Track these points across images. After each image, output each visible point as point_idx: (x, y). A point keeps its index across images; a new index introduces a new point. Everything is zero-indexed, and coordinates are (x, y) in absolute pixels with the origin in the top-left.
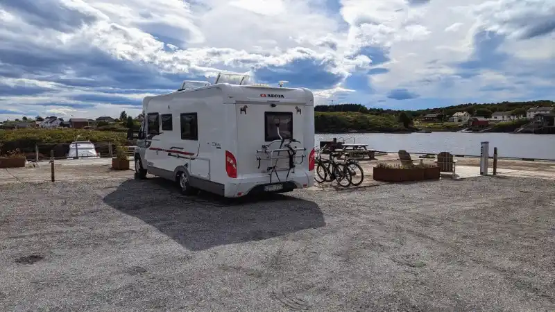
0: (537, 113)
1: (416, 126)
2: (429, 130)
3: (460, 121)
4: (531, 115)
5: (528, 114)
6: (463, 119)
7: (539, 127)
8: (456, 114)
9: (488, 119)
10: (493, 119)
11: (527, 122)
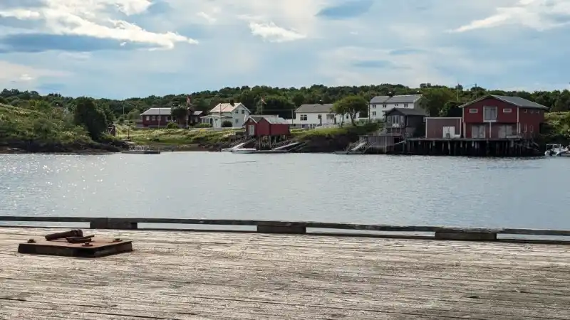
0: (390, 107)
1: (122, 136)
2: (155, 147)
3: (227, 125)
4: (377, 112)
5: (372, 109)
6: (232, 121)
7: (397, 139)
8: (218, 108)
9: (289, 121)
10: (297, 121)
11: (372, 128)
